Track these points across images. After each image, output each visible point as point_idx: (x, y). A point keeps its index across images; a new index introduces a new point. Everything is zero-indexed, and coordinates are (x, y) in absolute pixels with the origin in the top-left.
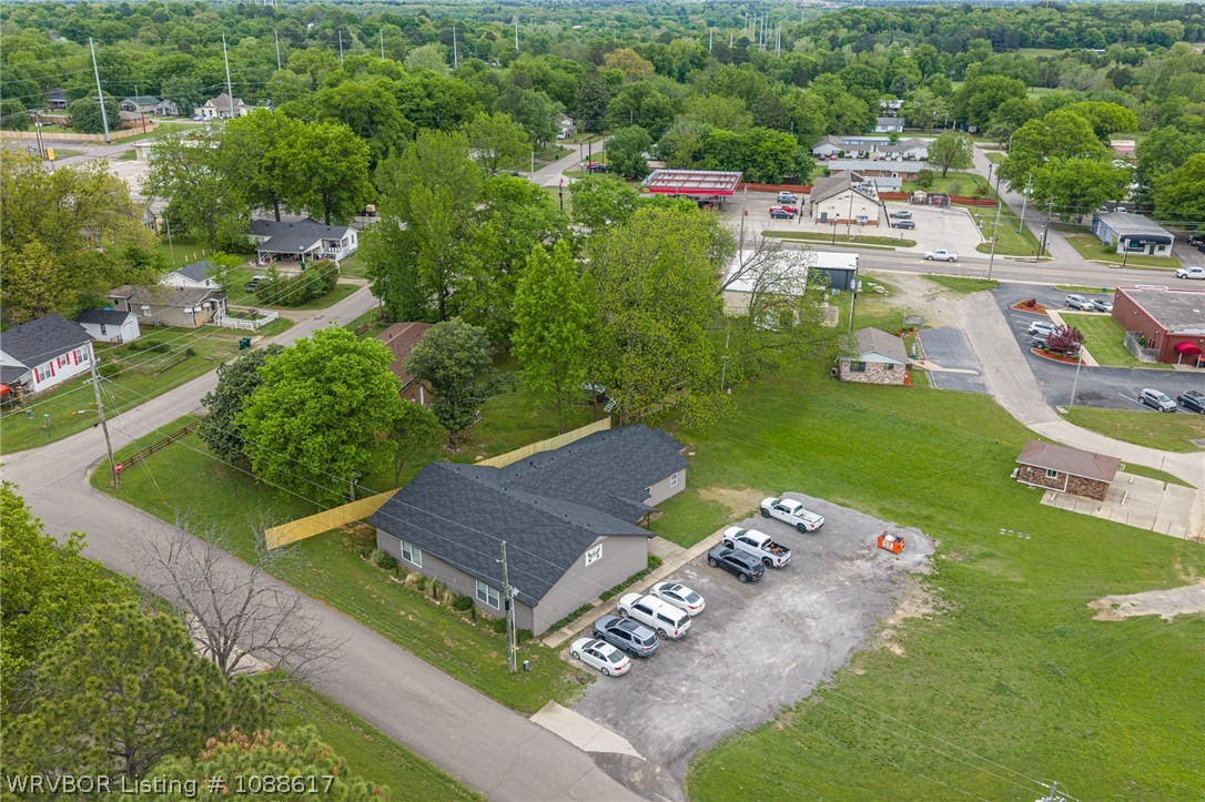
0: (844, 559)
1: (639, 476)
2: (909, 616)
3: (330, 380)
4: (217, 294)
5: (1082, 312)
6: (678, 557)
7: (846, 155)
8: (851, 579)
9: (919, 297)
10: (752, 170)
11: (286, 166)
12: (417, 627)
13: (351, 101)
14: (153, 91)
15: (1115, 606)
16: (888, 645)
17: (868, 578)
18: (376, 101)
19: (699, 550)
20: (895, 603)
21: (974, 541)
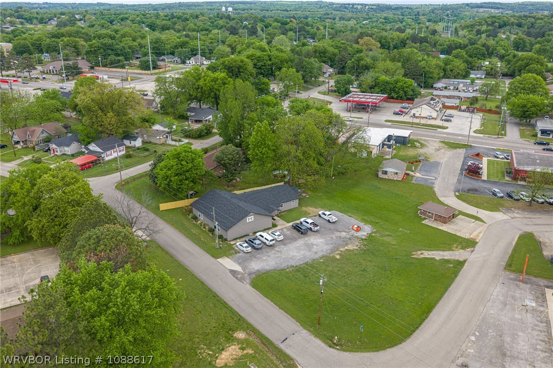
0: (338, 231)
1: (280, 200)
2: (348, 249)
3: (182, 160)
4: (168, 133)
5: (499, 160)
6: (284, 225)
7: (448, 88)
8: (337, 237)
9: (433, 149)
10: (393, 94)
11: (202, 88)
12: (195, 234)
13: (231, 64)
14: (173, 54)
15: (421, 254)
16: (336, 255)
17: (343, 237)
18: (241, 64)
19: (291, 224)
21: (388, 231)
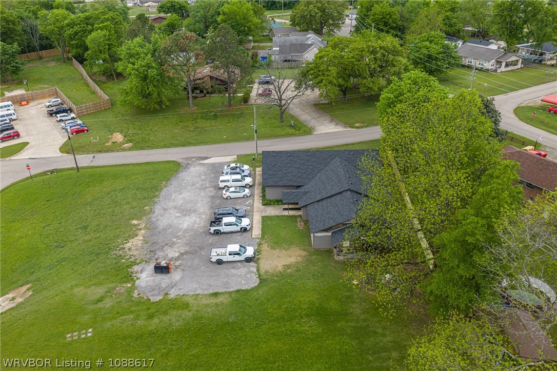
0: (186, 253)
2: (136, 238)
16: (140, 222)
17: (166, 247)
20: (145, 241)
